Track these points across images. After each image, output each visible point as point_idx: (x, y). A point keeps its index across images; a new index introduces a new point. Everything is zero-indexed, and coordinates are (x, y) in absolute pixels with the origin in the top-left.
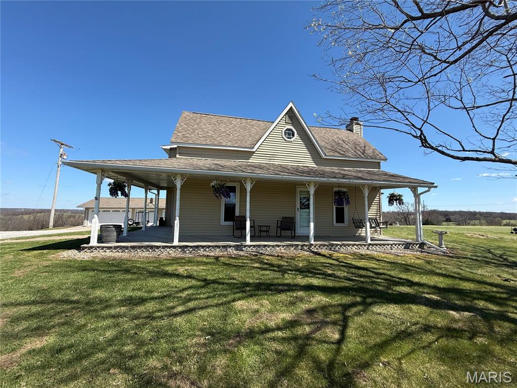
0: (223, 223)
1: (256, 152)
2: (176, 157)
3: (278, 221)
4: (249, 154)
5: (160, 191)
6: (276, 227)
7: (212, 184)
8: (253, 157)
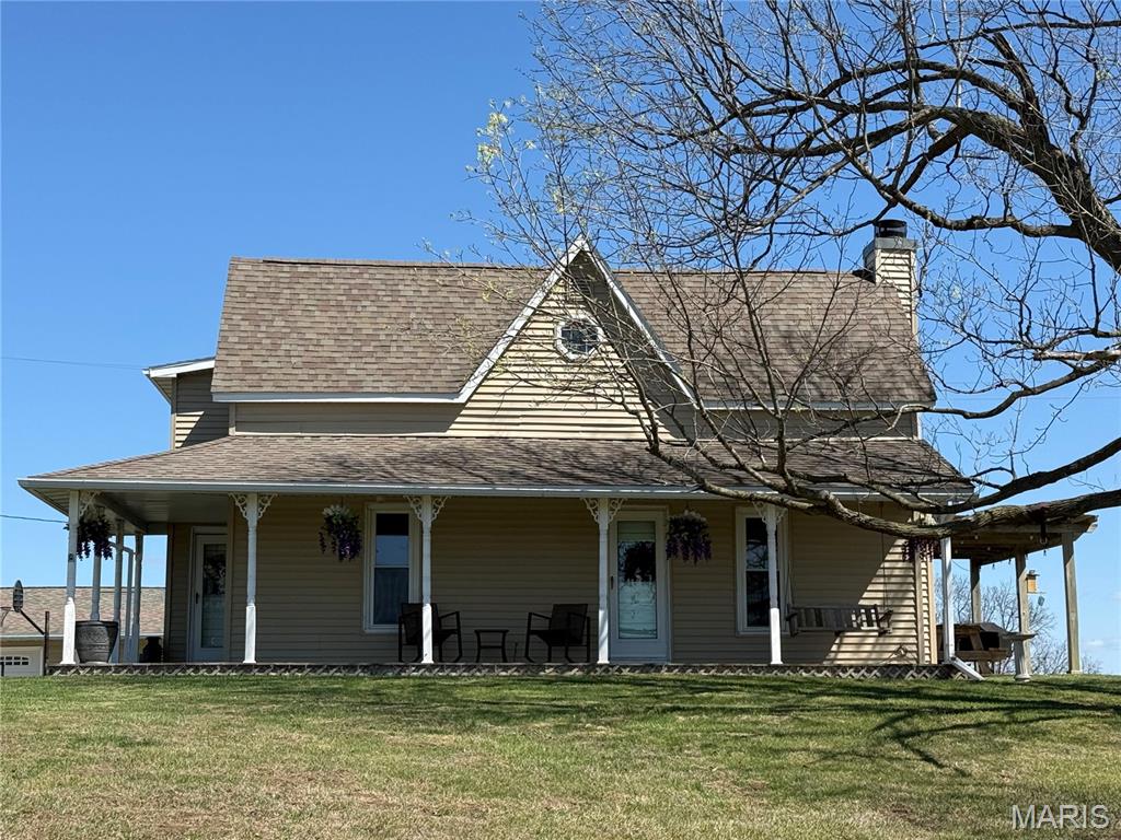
0: (370, 627)
1: (469, 405)
2: (227, 435)
3: (530, 614)
4: (445, 415)
5: (145, 537)
6: (525, 632)
7: (328, 511)
8: (458, 419)
